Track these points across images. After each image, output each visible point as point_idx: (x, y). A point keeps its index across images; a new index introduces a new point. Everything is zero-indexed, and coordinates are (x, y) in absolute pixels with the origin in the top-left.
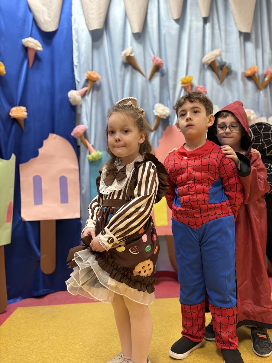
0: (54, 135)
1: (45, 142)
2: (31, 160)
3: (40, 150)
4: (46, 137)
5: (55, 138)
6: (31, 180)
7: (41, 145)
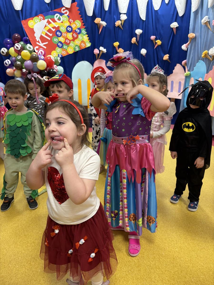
0: (178, 64)
1: (175, 67)
2: (170, 75)
3: (174, 71)
4: (176, 65)
5: (179, 66)
6: (170, 82)
7: (174, 69)
